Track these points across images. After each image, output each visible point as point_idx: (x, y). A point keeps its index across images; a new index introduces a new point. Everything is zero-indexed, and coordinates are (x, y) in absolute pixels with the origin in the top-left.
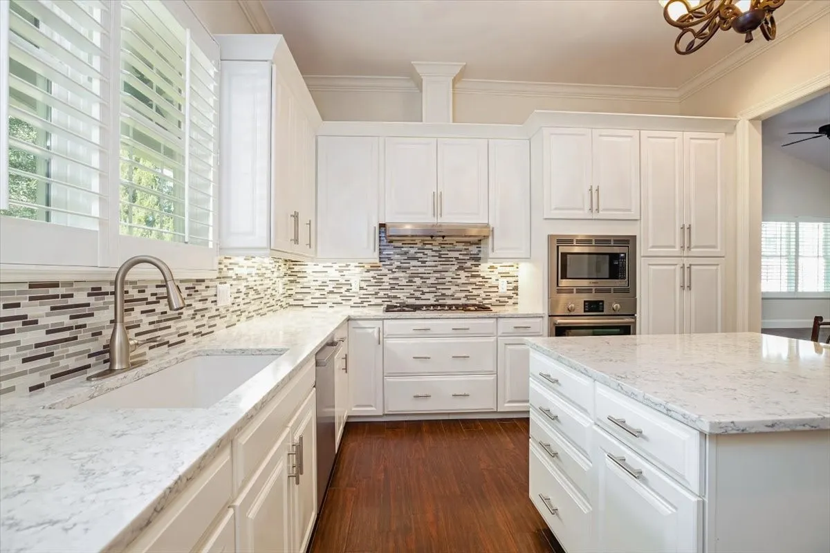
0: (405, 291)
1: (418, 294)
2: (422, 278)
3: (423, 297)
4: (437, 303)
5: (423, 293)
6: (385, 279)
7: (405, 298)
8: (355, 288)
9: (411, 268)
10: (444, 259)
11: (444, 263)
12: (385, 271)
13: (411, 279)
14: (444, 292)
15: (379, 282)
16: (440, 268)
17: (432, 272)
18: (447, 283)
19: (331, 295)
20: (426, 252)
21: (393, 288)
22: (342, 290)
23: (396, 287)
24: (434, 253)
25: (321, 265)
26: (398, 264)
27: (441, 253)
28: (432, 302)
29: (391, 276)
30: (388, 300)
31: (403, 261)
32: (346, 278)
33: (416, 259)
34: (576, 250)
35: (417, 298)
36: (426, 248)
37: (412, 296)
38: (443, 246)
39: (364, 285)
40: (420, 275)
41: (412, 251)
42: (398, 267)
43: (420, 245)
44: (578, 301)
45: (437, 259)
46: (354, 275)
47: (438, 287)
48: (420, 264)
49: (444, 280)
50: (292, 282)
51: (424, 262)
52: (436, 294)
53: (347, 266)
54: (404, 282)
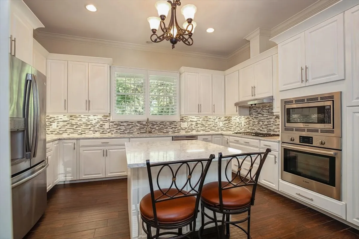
0: (257, 127)
1: (261, 128)
2: (262, 122)
3: (263, 130)
4: (267, 133)
5: (263, 128)
6: (251, 122)
7: (257, 130)
8: (243, 125)
9: (259, 118)
10: (270, 113)
11: (270, 115)
12: (251, 119)
13: (259, 122)
14: (270, 128)
15: (249, 123)
16: (269, 117)
17: (266, 119)
18: (271, 124)
19: (237, 128)
20: (264, 110)
21: (253, 126)
22: (240, 126)
23: (254, 125)
24: (267, 111)
25: (235, 117)
26: (255, 116)
27: (269, 110)
28: (266, 132)
29: (253, 121)
30: (252, 130)
31: (256, 115)
32: (241, 121)
33: (260, 114)
34: (295, 106)
35: (261, 130)
36: (263, 109)
37: (259, 129)
38: (270, 107)
39: (245, 124)
40: (262, 120)
41: (259, 110)
42: (255, 117)
43: (261, 108)
44: (296, 136)
45: (267, 113)
46: (243, 120)
47: (268, 126)
48: (262, 116)
49: (270, 123)
50: (229, 122)
51: (263, 115)
52: (267, 129)
53: (241, 117)
54: (256, 123)
